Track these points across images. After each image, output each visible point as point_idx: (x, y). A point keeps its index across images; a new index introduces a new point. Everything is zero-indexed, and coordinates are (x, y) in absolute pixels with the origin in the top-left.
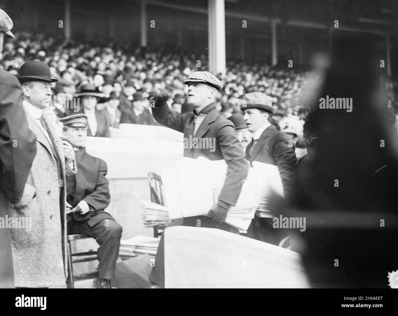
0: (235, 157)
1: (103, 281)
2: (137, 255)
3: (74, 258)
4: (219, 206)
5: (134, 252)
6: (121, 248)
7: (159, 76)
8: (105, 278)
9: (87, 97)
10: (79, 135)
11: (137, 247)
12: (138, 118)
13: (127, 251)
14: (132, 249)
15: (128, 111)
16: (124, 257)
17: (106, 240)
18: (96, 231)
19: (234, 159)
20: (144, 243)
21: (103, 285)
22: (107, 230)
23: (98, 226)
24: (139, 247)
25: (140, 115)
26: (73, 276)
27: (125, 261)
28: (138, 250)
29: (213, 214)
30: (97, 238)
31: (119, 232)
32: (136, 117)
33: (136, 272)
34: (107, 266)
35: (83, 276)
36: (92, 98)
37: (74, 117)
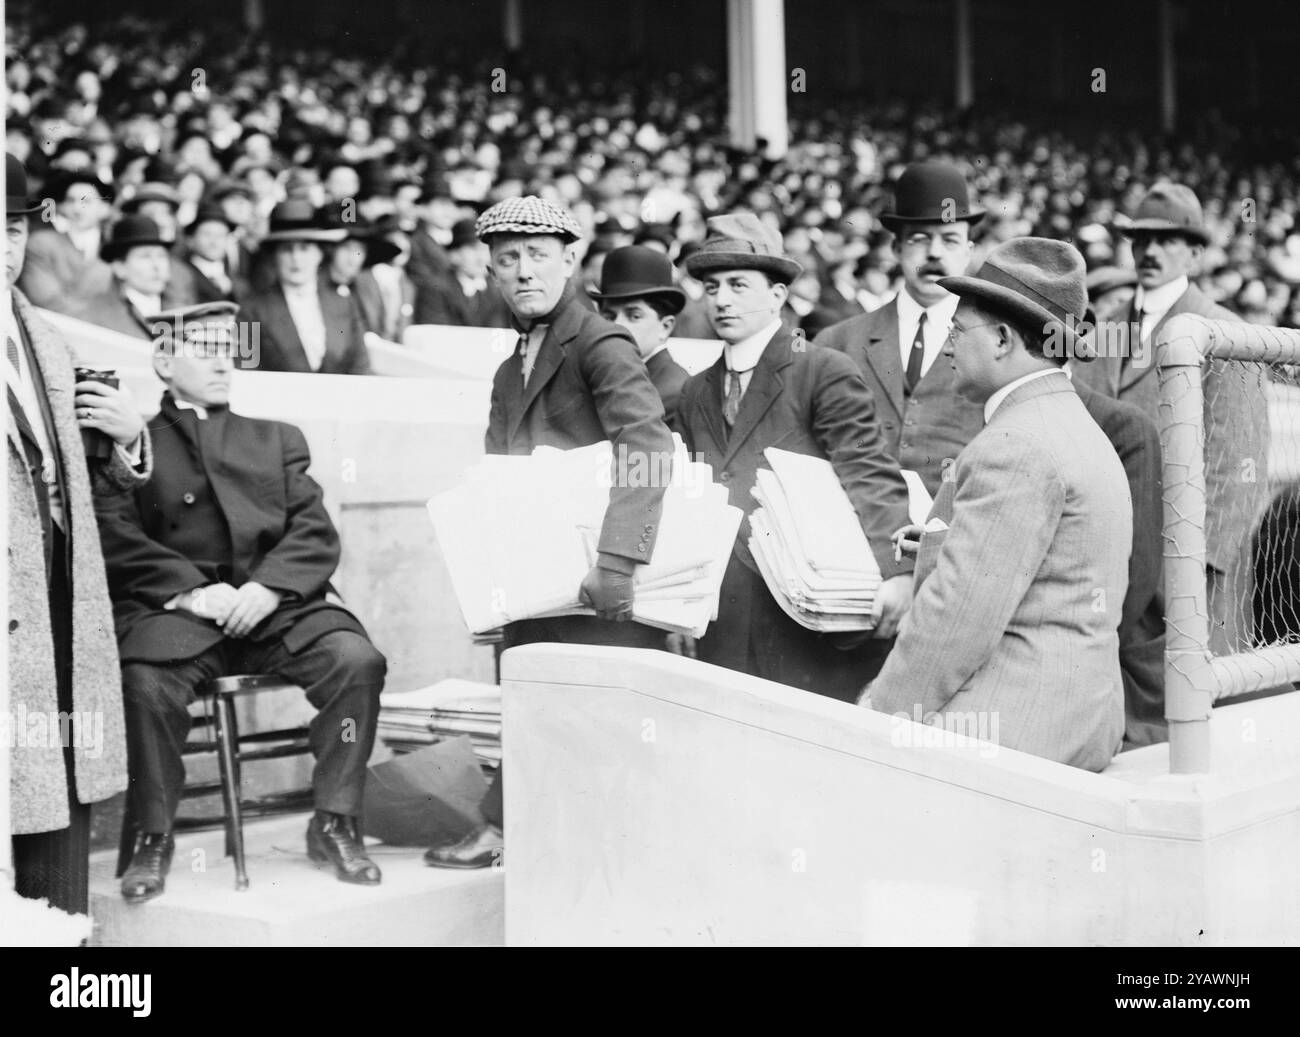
0: (627, 423)
1: (329, 817)
2: (441, 738)
3: (247, 748)
4: (603, 570)
5: (431, 729)
6: (382, 717)
7: (556, 158)
8: (332, 808)
9: (288, 245)
10: (218, 368)
11: (438, 713)
12: (474, 305)
13: (408, 727)
14: (423, 721)
15: (440, 283)
16: (400, 746)
17: (336, 695)
18: (307, 667)
19: (622, 429)
20: (459, 701)
21: (329, 831)
22: (340, 662)
23: (314, 650)
24: (443, 714)
25: (478, 292)
26: (238, 799)
27: (400, 758)
28: (442, 724)
29: (590, 597)
30: (309, 688)
31: (377, 671)
32: (466, 299)
33: (432, 790)
34: (339, 772)
35: (270, 800)
36: (304, 248)
37: (205, 312)
